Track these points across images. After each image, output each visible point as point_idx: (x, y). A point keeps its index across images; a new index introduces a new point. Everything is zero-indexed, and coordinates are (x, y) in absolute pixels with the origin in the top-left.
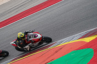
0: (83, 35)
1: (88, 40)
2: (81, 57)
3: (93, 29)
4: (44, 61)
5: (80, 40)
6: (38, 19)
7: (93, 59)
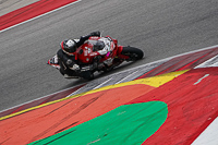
0: (145, 70)
1: (156, 82)
2: (140, 120)
3: (168, 59)
4: (55, 126)
5: (138, 82)
6: (45, 30)
7: (166, 126)
